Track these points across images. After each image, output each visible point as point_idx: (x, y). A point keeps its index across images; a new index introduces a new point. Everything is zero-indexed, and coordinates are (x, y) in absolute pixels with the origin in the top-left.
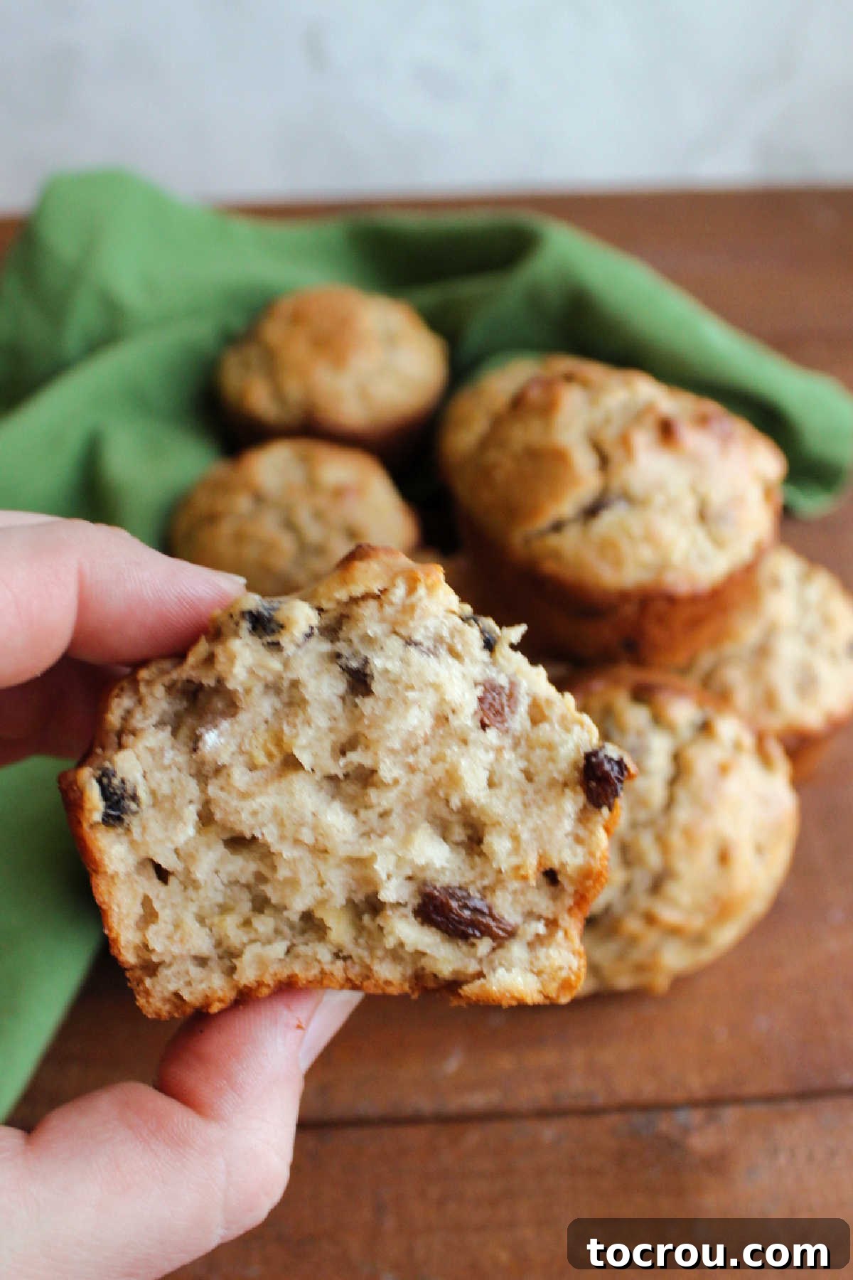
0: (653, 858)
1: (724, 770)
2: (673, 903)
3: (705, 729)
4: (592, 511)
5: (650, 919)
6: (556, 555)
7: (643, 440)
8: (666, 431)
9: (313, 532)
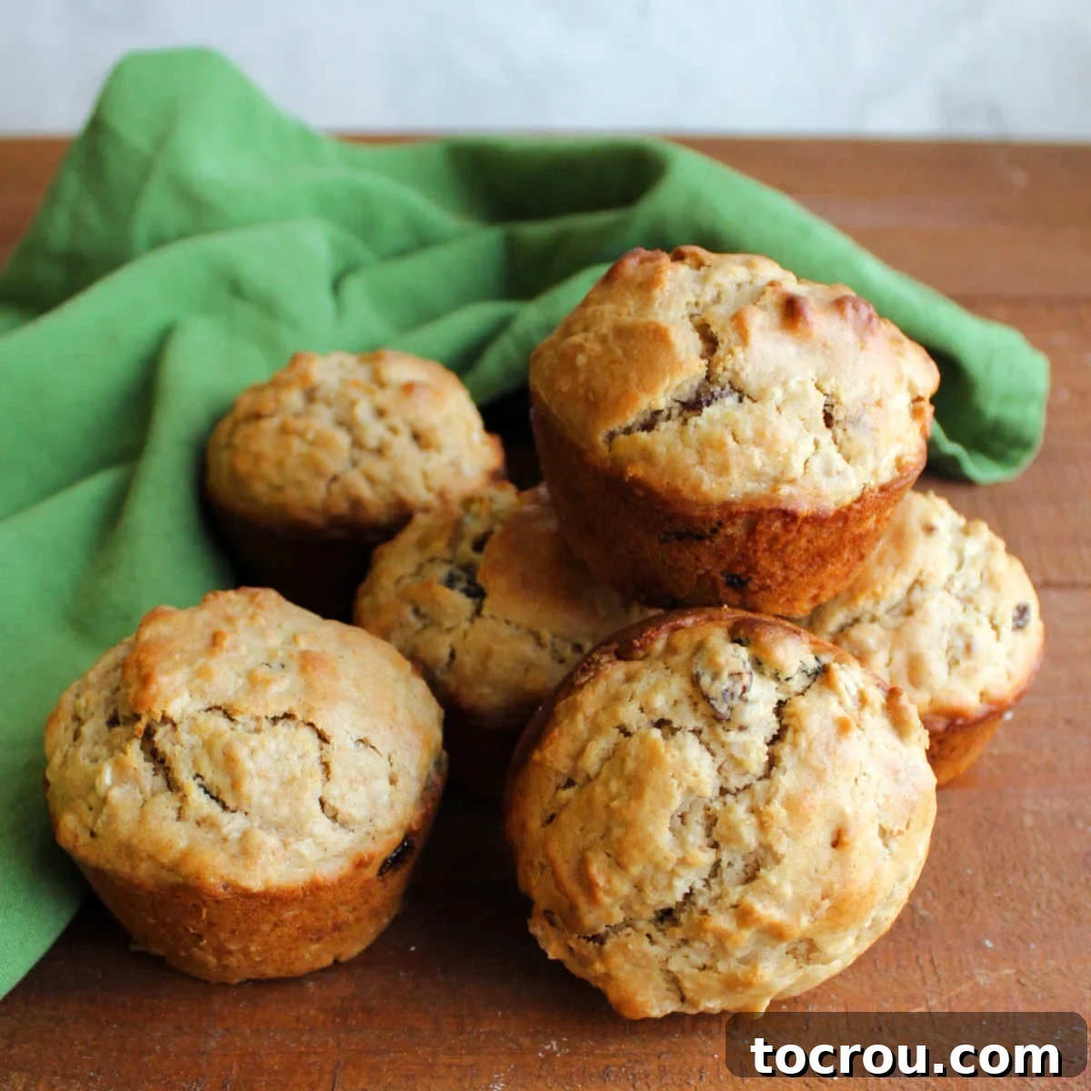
0: (749, 836)
1: (843, 727)
2: (772, 893)
3: (822, 675)
4: (693, 405)
5: (743, 915)
6: (647, 456)
7: (761, 321)
8: (791, 310)
9: (374, 432)
